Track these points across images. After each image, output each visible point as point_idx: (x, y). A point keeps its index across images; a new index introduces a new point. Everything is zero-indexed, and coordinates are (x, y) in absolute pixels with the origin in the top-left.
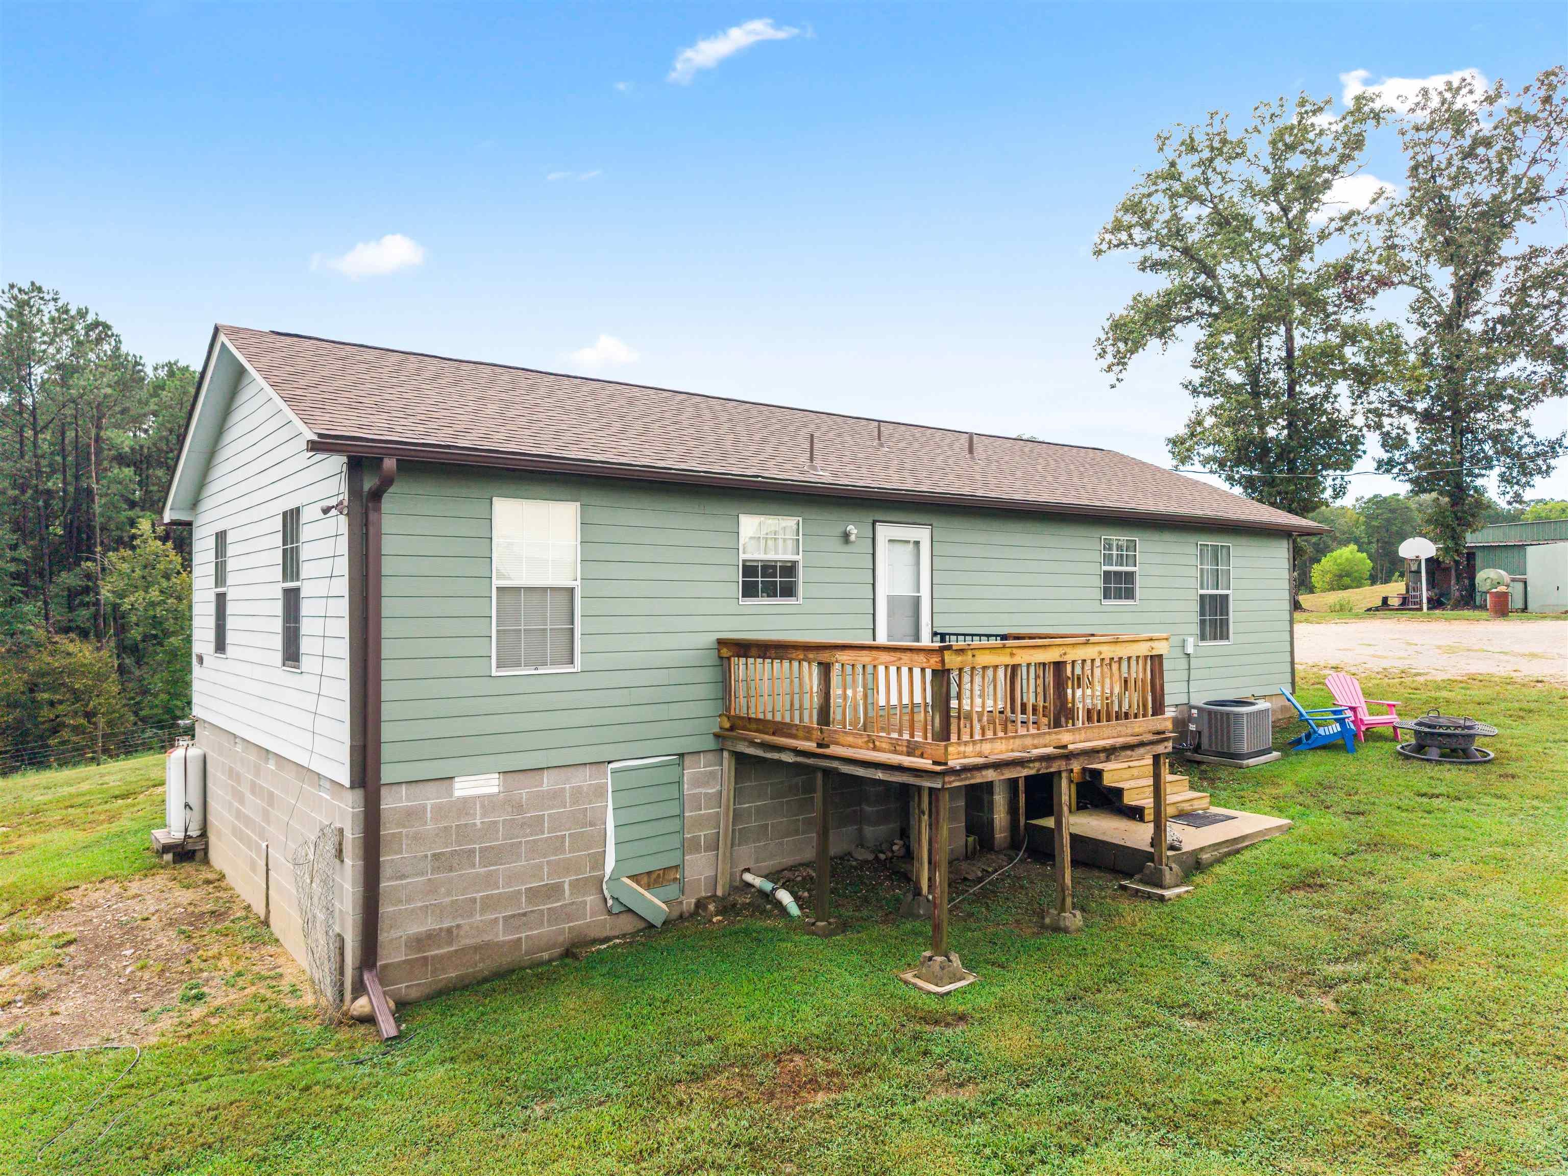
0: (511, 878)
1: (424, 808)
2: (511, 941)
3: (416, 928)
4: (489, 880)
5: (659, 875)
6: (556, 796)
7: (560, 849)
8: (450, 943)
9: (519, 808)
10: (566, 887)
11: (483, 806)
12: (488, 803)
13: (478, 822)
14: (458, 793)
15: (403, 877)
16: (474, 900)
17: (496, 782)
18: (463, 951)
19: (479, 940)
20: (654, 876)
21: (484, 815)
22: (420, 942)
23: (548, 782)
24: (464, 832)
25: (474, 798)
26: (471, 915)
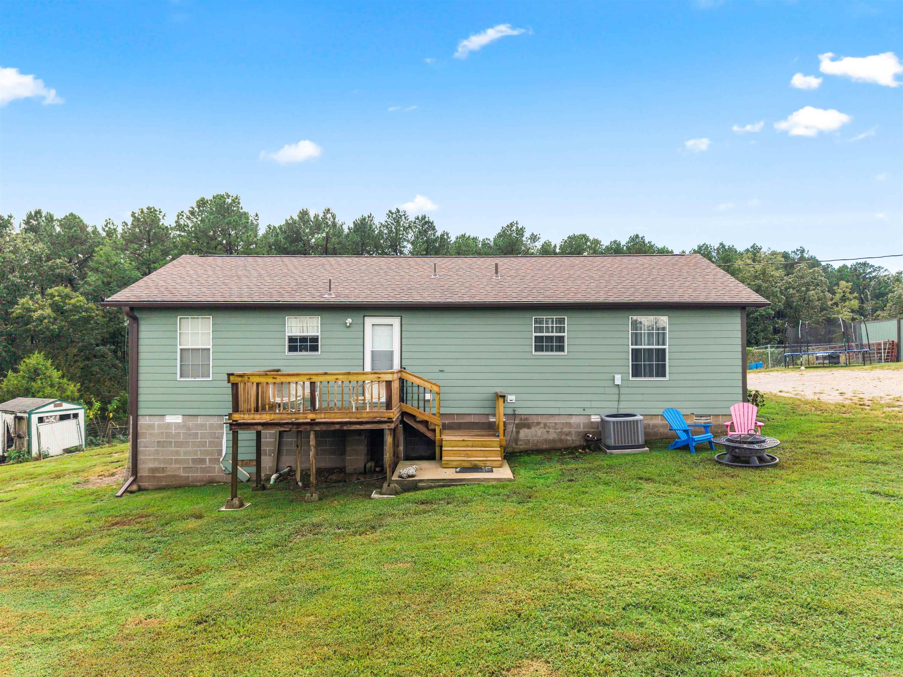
0: (185, 453)
1: (154, 424)
2: (185, 476)
3: (151, 465)
4: (177, 453)
5: (247, 463)
6: (202, 426)
7: (205, 446)
8: (163, 473)
9: (189, 429)
10: (207, 460)
11: (175, 426)
12: (178, 426)
13: (173, 432)
14: (167, 421)
15: (146, 447)
16: (172, 459)
17: (181, 418)
18: (168, 476)
19: (174, 473)
20: (245, 462)
21: (175, 429)
22: (153, 470)
23: (200, 420)
24: (168, 435)
25: (172, 423)
26: (171, 464)
